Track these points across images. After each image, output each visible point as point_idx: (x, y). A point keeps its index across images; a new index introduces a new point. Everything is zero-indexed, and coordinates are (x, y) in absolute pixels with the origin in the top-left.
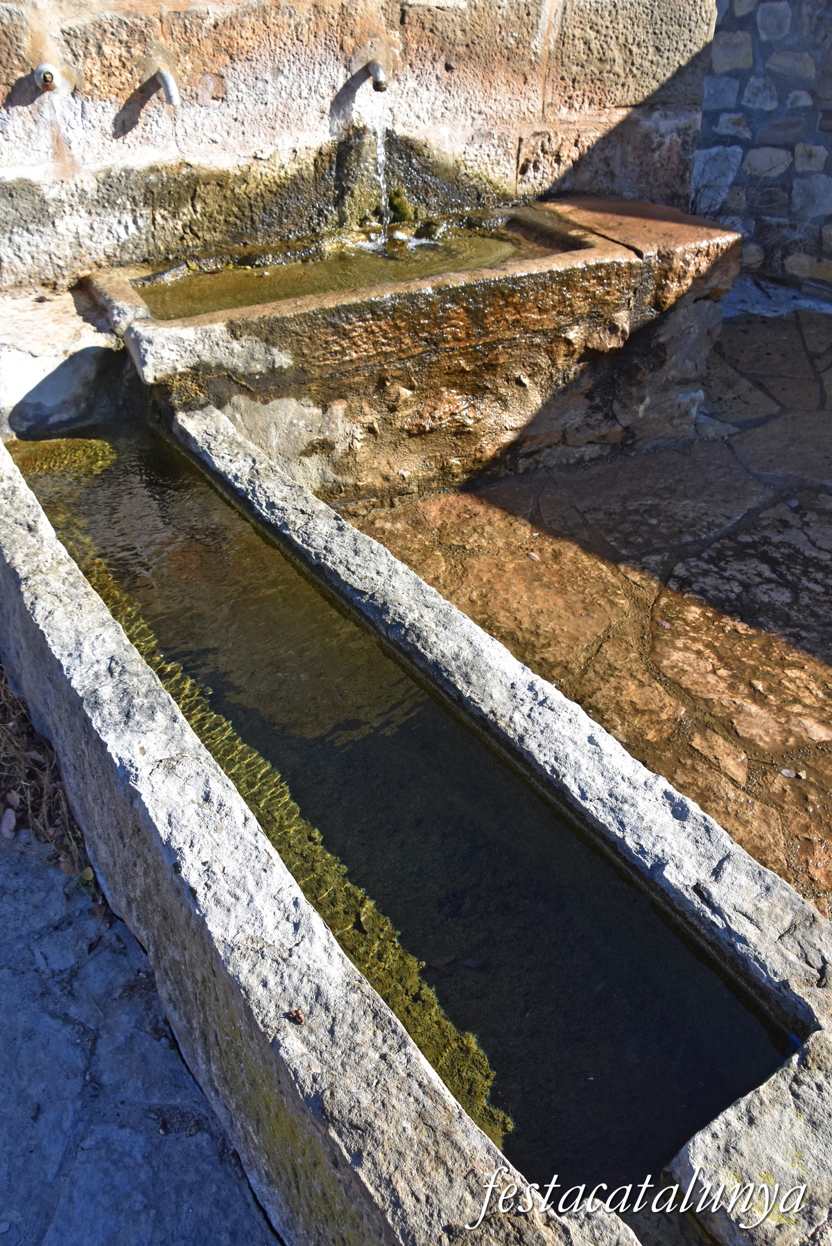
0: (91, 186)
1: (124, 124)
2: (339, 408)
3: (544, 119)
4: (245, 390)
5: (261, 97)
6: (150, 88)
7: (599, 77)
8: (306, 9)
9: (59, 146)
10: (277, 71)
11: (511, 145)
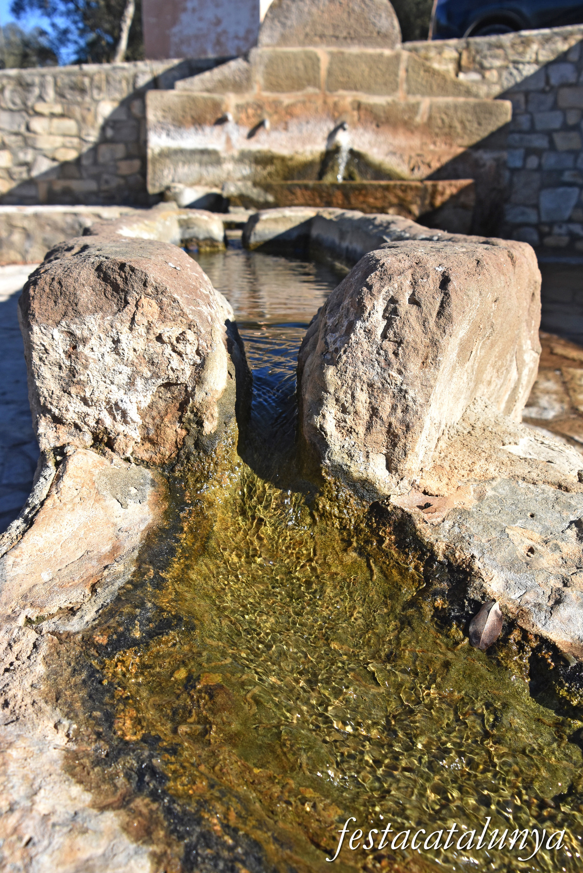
0: (236, 154)
1: (251, 135)
3: (422, 149)
4: (255, 205)
5: (301, 131)
6: (261, 124)
7: (449, 134)
8: (320, 102)
9: (228, 140)
10: (308, 122)
11: (406, 158)
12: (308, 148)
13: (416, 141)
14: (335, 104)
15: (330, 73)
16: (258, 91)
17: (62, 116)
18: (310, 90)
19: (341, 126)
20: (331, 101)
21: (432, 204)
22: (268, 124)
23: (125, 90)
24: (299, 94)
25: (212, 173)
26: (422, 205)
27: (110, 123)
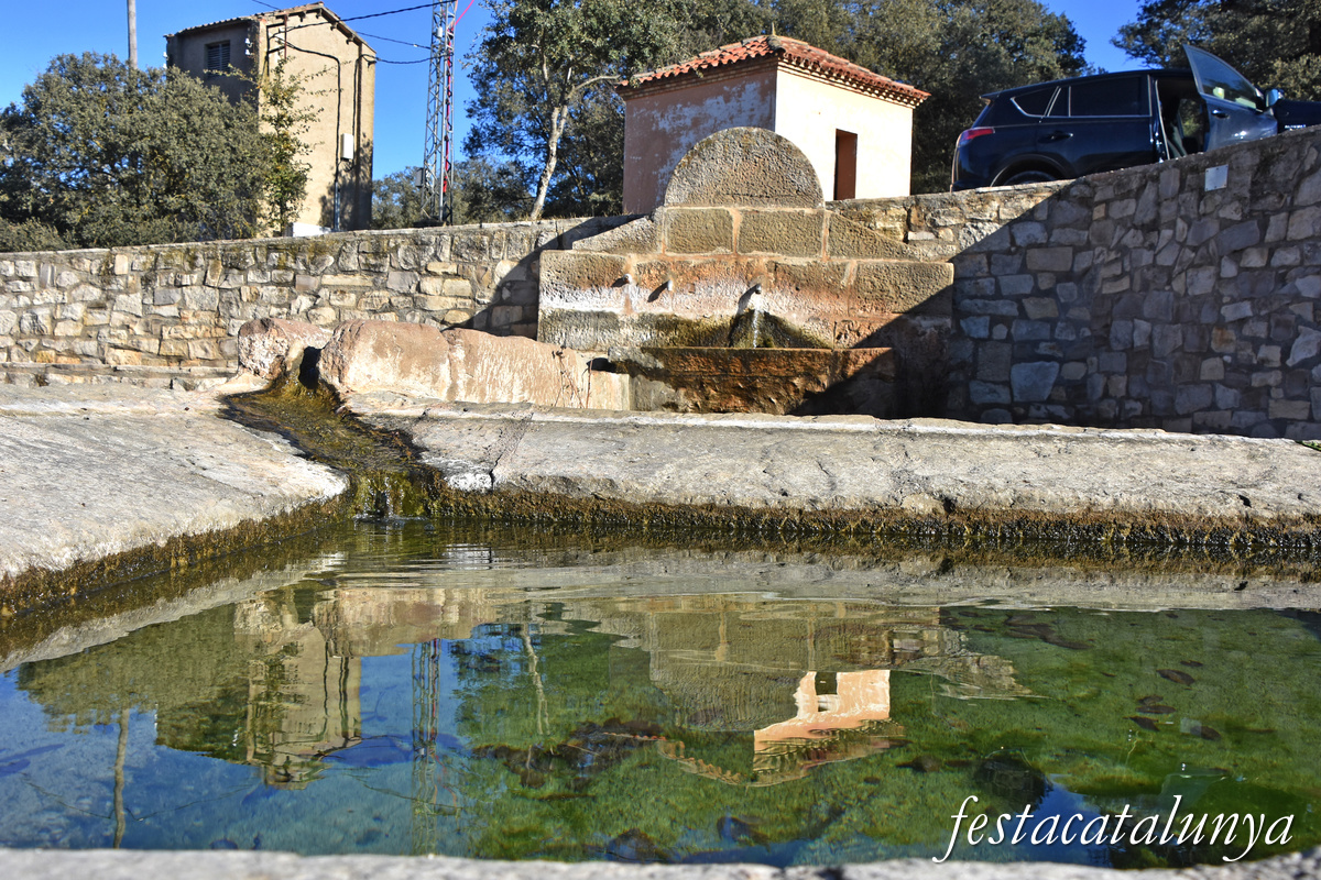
0: (636, 318)
1: (653, 298)
2: (682, 391)
3: (849, 315)
4: (643, 374)
5: (709, 294)
6: (665, 286)
7: (881, 298)
8: (732, 263)
9: (628, 302)
10: (717, 285)
11: (831, 324)
12: (718, 312)
13: (842, 306)
14: (749, 265)
15: (742, 232)
16: (662, 251)
17: (457, 275)
18: (721, 250)
19: (755, 290)
20: (743, 262)
21: (843, 374)
22: (671, 286)
23: (526, 249)
24: (709, 254)
25: (607, 338)
26: (833, 374)
27: (507, 283)
